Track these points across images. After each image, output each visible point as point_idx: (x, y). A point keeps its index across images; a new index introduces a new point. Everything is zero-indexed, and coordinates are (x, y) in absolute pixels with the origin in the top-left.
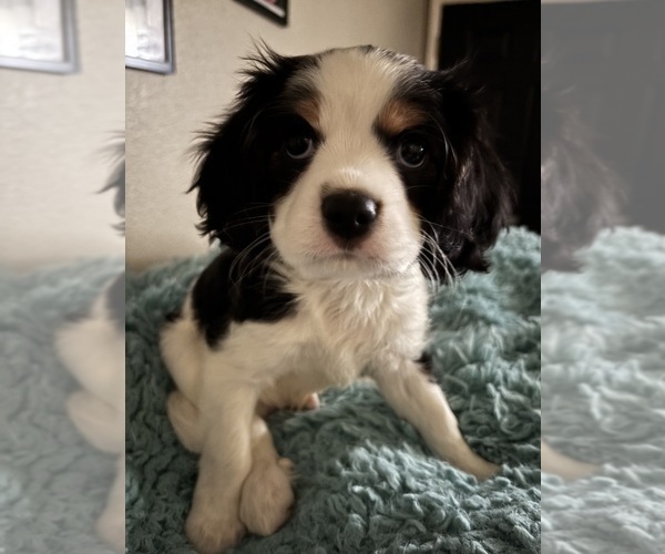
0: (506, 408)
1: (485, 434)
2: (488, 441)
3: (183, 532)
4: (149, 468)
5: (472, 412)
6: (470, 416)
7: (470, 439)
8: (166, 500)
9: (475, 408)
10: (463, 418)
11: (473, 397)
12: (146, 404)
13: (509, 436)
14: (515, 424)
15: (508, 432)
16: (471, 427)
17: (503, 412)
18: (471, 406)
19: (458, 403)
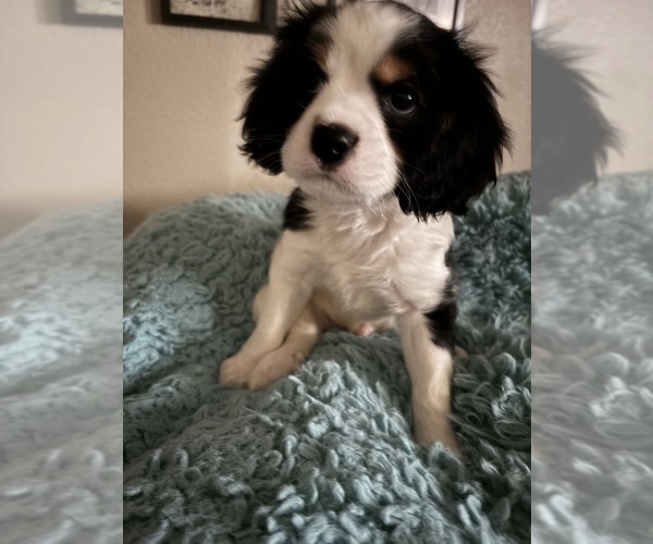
1: (473, 421)
2: (469, 428)
4: (228, 319)
5: (473, 396)
6: (470, 399)
7: (454, 418)
8: (224, 341)
9: (480, 394)
10: (460, 398)
13: (498, 437)
14: (518, 433)
15: (501, 434)
16: (464, 410)
17: (509, 413)
18: (477, 390)
19: (464, 380)
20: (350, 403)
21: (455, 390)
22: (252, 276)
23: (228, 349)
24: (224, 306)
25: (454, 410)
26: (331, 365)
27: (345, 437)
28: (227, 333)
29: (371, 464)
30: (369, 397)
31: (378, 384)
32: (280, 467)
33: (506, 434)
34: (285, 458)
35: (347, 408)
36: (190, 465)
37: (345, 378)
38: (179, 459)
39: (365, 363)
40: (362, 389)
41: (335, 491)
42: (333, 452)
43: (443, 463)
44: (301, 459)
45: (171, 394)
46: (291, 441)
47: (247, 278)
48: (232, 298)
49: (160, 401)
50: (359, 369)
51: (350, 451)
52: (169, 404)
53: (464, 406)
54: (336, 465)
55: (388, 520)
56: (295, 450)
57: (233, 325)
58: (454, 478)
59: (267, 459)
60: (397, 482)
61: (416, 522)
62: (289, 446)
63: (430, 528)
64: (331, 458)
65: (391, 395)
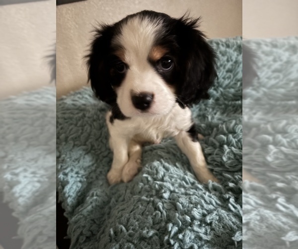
0: (232, 157)
1: (217, 166)
2: (217, 169)
3: (106, 175)
4: (101, 155)
5: (214, 156)
6: (213, 158)
8: (104, 165)
9: (216, 154)
10: (209, 158)
11: (218, 149)
13: (228, 169)
14: (234, 164)
15: (228, 167)
16: (212, 162)
17: (229, 158)
18: (215, 153)
19: (209, 151)
20: (171, 177)
21: (206, 156)
22: (103, 133)
23: (106, 168)
24: (97, 150)
25: (208, 163)
26: (156, 163)
27: (178, 194)
28: (103, 162)
29: (193, 202)
30: (176, 171)
31: (177, 164)
32: (161, 217)
33: (230, 166)
34: (162, 213)
35: (171, 180)
36: (127, 231)
37: (164, 167)
38: (121, 230)
39: (167, 156)
40: (172, 169)
41: (187, 219)
42: (178, 203)
43: (215, 189)
44: (168, 210)
45: (96, 199)
46: (160, 205)
47: (101, 134)
48: (98, 146)
49: (94, 204)
50: (166, 160)
51: (183, 200)
52: (97, 204)
53: (211, 161)
54: (181, 208)
55: (209, 222)
56: (163, 208)
57: (104, 157)
58: (221, 193)
59: (155, 216)
60: (205, 205)
61: (218, 218)
62: (161, 207)
63: (223, 218)
64: (179, 206)
65: (183, 166)
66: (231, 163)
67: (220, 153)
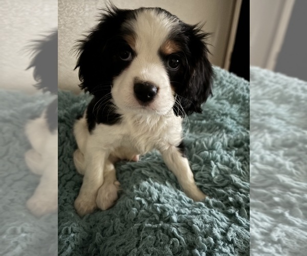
0: (218, 172)
1: (206, 182)
2: (206, 185)
5: (202, 172)
6: (201, 174)
7: (198, 184)
9: (203, 171)
10: (197, 175)
11: (204, 166)
12: (64, 153)
13: (216, 184)
14: (221, 180)
15: (216, 183)
16: (200, 179)
17: (216, 174)
18: (202, 169)
19: (196, 167)
20: (167, 198)
21: (194, 172)
25: (196, 180)
27: (186, 215)
29: (208, 222)
30: (168, 190)
31: (167, 183)
32: (180, 244)
35: (168, 200)
41: (211, 241)
42: (194, 225)
43: (216, 205)
44: (185, 235)
45: (74, 237)
46: (174, 230)
50: (154, 179)
51: (197, 221)
53: (198, 177)
54: (199, 230)
55: (231, 239)
56: (179, 233)
58: (223, 209)
59: (173, 244)
60: (220, 223)
61: (235, 234)
62: (176, 232)
64: (195, 228)
66: (218, 179)
67: (206, 169)
